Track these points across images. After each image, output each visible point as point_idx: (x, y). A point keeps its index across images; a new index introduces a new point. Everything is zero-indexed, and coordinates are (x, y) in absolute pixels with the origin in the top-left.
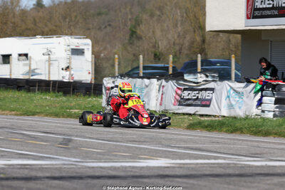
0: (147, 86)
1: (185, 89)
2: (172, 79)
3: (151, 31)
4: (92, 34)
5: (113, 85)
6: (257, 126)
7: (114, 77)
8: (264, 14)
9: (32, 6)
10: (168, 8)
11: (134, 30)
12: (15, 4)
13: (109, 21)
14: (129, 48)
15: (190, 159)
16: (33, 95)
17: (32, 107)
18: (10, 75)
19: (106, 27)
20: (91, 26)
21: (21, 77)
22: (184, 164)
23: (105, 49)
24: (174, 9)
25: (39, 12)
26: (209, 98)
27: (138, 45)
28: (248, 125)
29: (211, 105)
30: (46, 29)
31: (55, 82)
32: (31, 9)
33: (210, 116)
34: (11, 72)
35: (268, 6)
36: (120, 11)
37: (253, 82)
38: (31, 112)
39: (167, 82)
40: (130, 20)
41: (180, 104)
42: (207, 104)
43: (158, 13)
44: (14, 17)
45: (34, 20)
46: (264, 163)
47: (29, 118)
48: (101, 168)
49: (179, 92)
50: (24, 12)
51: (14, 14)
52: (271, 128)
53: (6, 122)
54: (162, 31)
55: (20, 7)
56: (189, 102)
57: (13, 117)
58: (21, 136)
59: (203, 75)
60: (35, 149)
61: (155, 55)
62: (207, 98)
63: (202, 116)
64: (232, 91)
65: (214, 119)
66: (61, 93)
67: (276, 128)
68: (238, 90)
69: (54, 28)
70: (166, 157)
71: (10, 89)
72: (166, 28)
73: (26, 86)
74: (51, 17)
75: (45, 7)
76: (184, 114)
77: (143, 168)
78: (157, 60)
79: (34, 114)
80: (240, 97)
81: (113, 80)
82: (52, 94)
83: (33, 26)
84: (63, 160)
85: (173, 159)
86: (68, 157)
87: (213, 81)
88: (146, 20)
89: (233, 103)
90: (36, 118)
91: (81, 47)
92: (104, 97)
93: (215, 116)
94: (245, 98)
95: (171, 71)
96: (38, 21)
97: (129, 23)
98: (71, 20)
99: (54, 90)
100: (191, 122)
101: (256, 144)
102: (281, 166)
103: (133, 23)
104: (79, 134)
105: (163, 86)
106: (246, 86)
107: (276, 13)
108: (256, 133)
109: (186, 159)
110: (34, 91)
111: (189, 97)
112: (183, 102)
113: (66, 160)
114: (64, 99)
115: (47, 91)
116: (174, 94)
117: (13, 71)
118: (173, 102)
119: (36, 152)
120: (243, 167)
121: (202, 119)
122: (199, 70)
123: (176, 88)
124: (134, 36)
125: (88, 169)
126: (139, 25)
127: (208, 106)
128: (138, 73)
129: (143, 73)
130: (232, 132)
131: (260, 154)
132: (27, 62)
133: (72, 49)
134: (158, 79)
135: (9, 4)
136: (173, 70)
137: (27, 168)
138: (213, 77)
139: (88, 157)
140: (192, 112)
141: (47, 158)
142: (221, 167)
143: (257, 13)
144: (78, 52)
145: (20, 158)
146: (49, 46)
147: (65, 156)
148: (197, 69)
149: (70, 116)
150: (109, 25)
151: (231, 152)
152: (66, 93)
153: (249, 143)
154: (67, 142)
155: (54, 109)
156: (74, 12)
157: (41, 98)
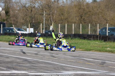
9: (91, 1)
17: (89, 47)
25: (94, 4)
30: (98, 12)
32: (91, 3)
38: (89, 49)
44: (83, 6)
45: (93, 7)
47: (88, 52)
50: (88, 4)
53: (77, 54)
55: (86, 2)
58: (83, 61)
60: (88, 67)
66: (103, 41)
69: (101, 11)
71: (80, 38)
73: (87, 38)
74: (100, 6)
75: (97, 2)
79: (90, 50)
82: (99, 41)
84: (100, 72)
90: (91, 52)
96: (94, 8)
99: (100, 39)
104: (109, 60)
110: (91, 40)
113: (101, 72)
114: (104, 43)
115: (97, 40)
119: (89, 68)
141: (93, 71)
145: (81, 71)
147: (101, 70)
149: (106, 51)
152: (105, 41)
154: (103, 63)
155: (99, 48)
156: (110, 4)
157: (94, 43)
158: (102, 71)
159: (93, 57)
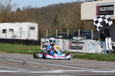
0: (58, 42)
1: (73, 43)
2: (68, 39)
3: (62, 20)
4: (39, 21)
5: (45, 41)
6: (99, 57)
7: (45, 38)
9: (16, 11)
10: (69, 11)
11: (55, 20)
12: (9, 10)
13: (46, 16)
14: (53, 27)
15: (71, 70)
16: (14, 45)
17: (13, 50)
18: (6, 37)
19: (45, 19)
20: (39, 18)
21: (10, 38)
22: (68, 72)
23: (44, 27)
24: (71, 12)
25: (18, 13)
26: (82, 46)
27: (57, 25)
28: (96, 56)
29: (83, 49)
30: (21, 20)
31: (23, 40)
32: (15, 12)
33: (82, 53)
34: (6, 36)
35: (105, 10)
36: (50, 12)
37: (99, 40)
38: (12, 52)
39: (66, 40)
40: (54, 16)
41: (71, 49)
42: (81, 48)
43: (65, 13)
44: (8, 15)
45: (17, 16)
46: (99, 72)
47: (11, 54)
48: (35, 73)
49: (70, 44)
50: (12, 13)
51: (9, 13)
52: (105, 58)
53: (2, 56)
55: (11, 11)
56: (74, 48)
57: (5, 54)
58: (6, 61)
59: (80, 37)
60: (11, 66)
61: (64, 29)
62: (81, 46)
63: (79, 53)
64: (91, 43)
65: (83, 54)
66: (25, 44)
67: (107, 58)
68: (93, 43)
69: (24, 19)
70: (61, 69)
71: (6, 43)
72: (68, 19)
73: (12, 42)
74: (23, 15)
75: (21, 11)
76: (72, 52)
78: (64, 31)
79: (13, 52)
80: (94, 46)
81: (45, 39)
82: (22, 45)
83: (16, 18)
85: (65, 70)
86: (23, 69)
87: (83, 39)
88: (60, 16)
89: (91, 48)
90: (14, 54)
91: (34, 27)
92: (42, 46)
93: (84, 53)
94: (96, 46)
95: (68, 36)
96: (18, 16)
97: (53, 17)
98: (31, 16)
99: (22, 43)
100: (74, 55)
101: (98, 64)
102: (106, 73)
103: (55, 17)
104: (29, 60)
105: (64, 42)
106: (96, 41)
107: (108, 13)
108: (99, 60)
109: (69, 70)
110: (15, 44)
111: (74, 46)
112: (72, 48)
114: (26, 46)
115: (20, 43)
116: (68, 45)
117: (7, 36)
118: (68, 48)
119: (11, 67)
120: (91, 73)
121: (79, 54)
122: (79, 35)
123: (69, 42)
124: (56, 22)
125: (30, 74)
126: (57, 18)
127: (82, 49)
128: (55, 37)
130: (90, 59)
131: (98, 68)
132: (12, 32)
133: (30, 27)
134: (62, 39)
135: (7, 10)
136: (69, 35)
137: (6, 74)
138: (84, 38)
139: (31, 69)
140: (75, 52)
141: (15, 69)
142: (82, 73)
143: (100, 13)
144: (32, 28)
145: (4, 70)
146: (21, 26)
149: (28, 53)
150: (46, 18)
151: (87, 67)
152: (27, 44)
153: (95, 64)
154: (24, 63)
155: (22, 51)
156: (32, 13)
157: (17, 46)
158: (23, 70)
159: (15, 58)
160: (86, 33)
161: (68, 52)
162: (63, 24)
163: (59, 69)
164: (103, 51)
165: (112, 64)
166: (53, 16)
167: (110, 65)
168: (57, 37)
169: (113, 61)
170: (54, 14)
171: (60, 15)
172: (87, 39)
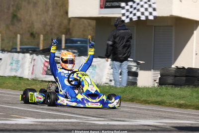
2: (41, 54)
3: (28, 15)
8: (113, 5)
11: (15, 14)
14: (11, 28)
15: (50, 118)
39: (37, 56)
40: (13, 6)
41: (47, 74)
46: (106, 123)
49: (46, 64)
54: (37, 14)
61: (32, 35)
70: (31, 117)
72: (40, 13)
77: (12, 125)
78: (33, 38)
80: (93, 69)
85: (37, 118)
88: (24, 6)
94: (97, 70)
95: (41, 47)
97: (11, 8)
102: (119, 125)
103: (15, 9)
105: (34, 60)
109: (47, 118)
112: (49, 72)
116: (43, 66)
118: (42, 72)
122: (63, 47)
123: (44, 61)
124: (15, 18)
126: (19, 10)
128: (16, 49)
129: (20, 48)
131: (104, 115)
134: (31, 54)
138: (74, 53)
142: (72, 125)
143: (108, 4)
148: (61, 46)
160: (76, 42)
161: (42, 81)
162: (31, 22)
163: (27, 117)
164: (111, 81)
165: (131, 108)
166: (11, 6)
167: (127, 109)
168: (19, 50)
169: (132, 101)
170: (12, 3)
171: (24, 3)
172: (79, 56)
